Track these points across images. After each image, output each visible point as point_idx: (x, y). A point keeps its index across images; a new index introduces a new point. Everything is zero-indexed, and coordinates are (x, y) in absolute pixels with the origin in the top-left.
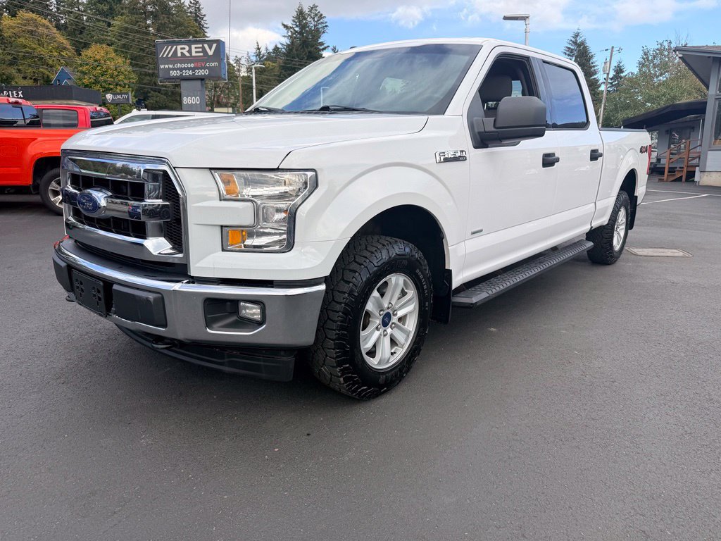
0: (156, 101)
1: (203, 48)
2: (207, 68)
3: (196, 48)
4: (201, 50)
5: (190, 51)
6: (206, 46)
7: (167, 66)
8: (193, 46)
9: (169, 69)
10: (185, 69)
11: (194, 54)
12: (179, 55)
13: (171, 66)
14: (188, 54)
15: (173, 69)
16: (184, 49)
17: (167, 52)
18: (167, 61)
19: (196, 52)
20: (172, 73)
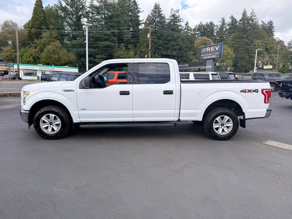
0: (241, 64)
1: (215, 48)
2: (215, 55)
3: (213, 48)
4: (214, 48)
5: (211, 50)
6: (216, 47)
7: (203, 55)
8: (212, 47)
9: (204, 56)
10: (208, 56)
11: (212, 50)
12: (207, 51)
13: (204, 55)
14: (210, 51)
15: (205, 56)
16: (209, 49)
17: (203, 51)
18: (204, 53)
19: (213, 49)
20: (204, 58)
